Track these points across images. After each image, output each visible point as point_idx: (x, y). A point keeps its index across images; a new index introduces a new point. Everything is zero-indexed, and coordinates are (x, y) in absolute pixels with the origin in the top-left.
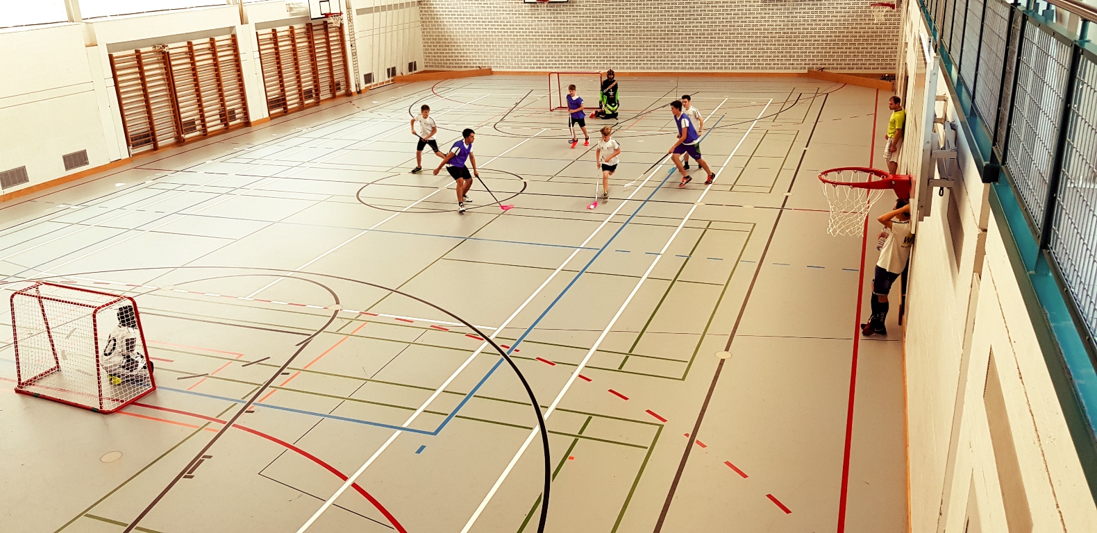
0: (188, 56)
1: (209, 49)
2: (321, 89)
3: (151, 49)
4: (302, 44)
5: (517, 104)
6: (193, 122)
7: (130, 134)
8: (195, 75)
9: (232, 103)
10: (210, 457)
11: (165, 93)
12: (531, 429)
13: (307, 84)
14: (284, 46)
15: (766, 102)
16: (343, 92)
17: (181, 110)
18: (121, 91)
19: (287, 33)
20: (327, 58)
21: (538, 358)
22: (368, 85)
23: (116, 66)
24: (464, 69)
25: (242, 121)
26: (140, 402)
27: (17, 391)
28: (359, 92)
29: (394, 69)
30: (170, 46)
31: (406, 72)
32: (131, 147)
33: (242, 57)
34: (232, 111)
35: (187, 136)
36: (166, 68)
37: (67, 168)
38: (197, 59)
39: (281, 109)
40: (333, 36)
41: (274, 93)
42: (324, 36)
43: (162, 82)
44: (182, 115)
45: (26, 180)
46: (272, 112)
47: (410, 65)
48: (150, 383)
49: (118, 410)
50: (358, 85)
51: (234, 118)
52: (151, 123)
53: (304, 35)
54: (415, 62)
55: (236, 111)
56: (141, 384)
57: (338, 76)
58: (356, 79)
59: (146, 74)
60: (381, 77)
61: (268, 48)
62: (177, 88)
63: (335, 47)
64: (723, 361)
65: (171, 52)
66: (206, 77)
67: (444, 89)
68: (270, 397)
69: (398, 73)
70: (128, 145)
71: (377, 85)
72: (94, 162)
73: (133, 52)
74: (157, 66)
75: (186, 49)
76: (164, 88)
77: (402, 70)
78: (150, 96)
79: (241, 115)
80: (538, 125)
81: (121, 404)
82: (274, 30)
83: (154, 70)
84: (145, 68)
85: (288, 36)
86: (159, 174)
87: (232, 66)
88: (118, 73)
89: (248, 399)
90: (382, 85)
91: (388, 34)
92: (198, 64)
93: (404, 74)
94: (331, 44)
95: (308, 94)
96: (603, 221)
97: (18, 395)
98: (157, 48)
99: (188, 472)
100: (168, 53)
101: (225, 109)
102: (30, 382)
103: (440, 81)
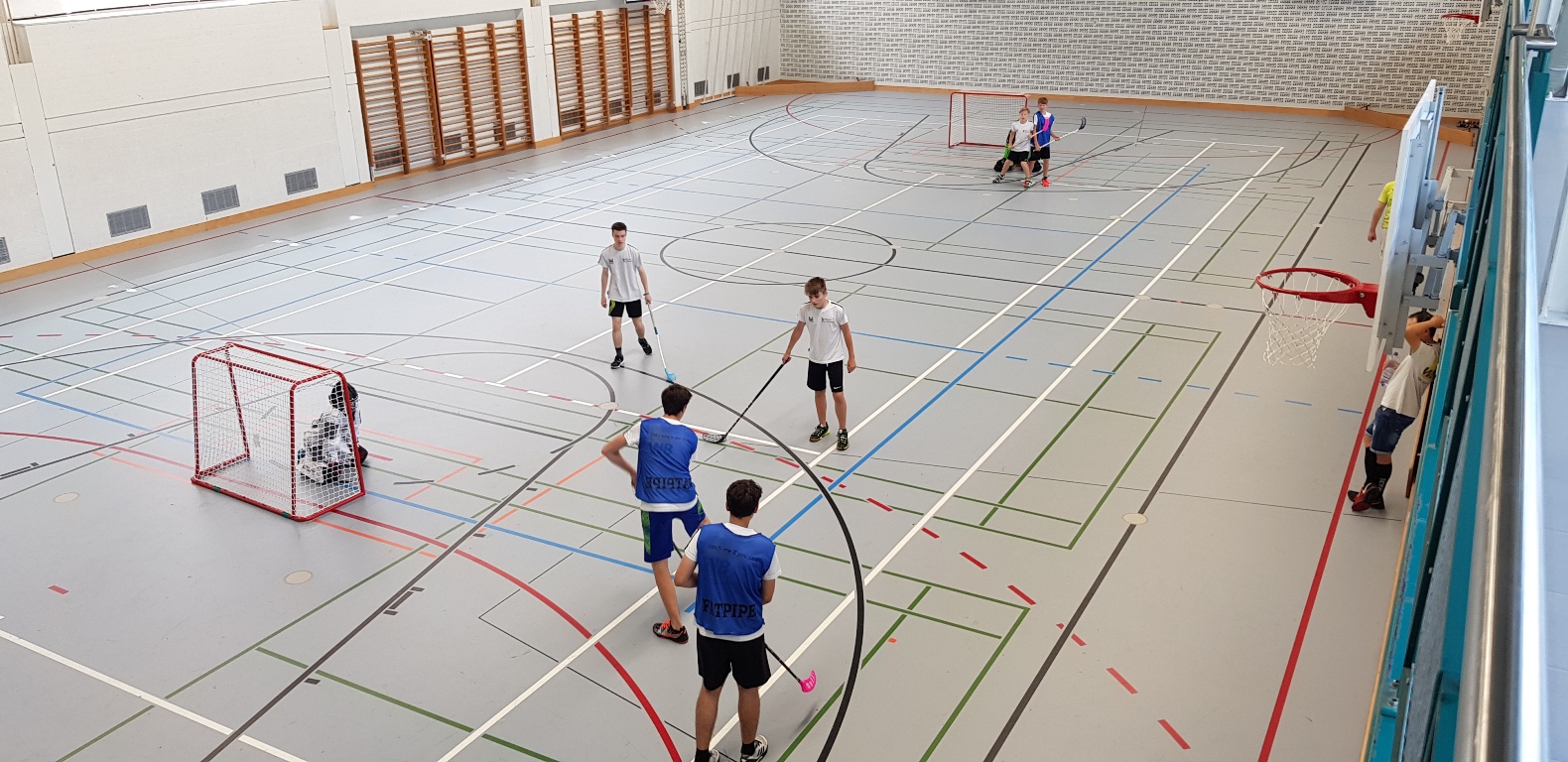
0: (457, 47)
1: (485, 39)
2: (634, 101)
3: (408, 35)
4: (612, 36)
5: (903, 135)
6: (457, 138)
7: (373, 150)
8: (464, 73)
9: (512, 115)
10: (421, 590)
11: (424, 97)
12: (845, 595)
13: (615, 93)
14: (588, 38)
15: (1273, 151)
16: (663, 106)
17: (443, 121)
18: (366, 91)
19: (592, 21)
20: (644, 57)
21: (870, 500)
22: (699, 97)
23: (361, 56)
24: (835, 81)
25: (523, 140)
26: (341, 509)
27: (195, 482)
28: (685, 108)
29: (737, 76)
30: (434, 32)
31: (753, 81)
32: (374, 168)
33: (529, 52)
34: (511, 126)
35: (448, 157)
36: (426, 63)
37: (290, 192)
38: (468, 51)
39: (578, 127)
40: (656, 27)
41: (569, 104)
42: (642, 27)
43: (420, 81)
44: (444, 128)
45: (236, 204)
46: (564, 130)
47: (761, 71)
48: (358, 485)
49: (314, 518)
50: (684, 98)
51: (512, 136)
52: (402, 136)
53: (615, 25)
54: (768, 68)
55: (517, 126)
56: (346, 486)
57: (659, 83)
58: (683, 89)
59: (400, 69)
60: (718, 87)
61: (565, 41)
62: (439, 91)
63: (657, 42)
64: (1132, 527)
65: (434, 40)
66: (479, 76)
67: (803, 108)
68: (509, 518)
69: (742, 82)
70: (371, 165)
71: (711, 98)
72: (325, 185)
73: (385, 38)
74: (415, 59)
75: (454, 38)
76: (422, 89)
77: (749, 78)
78: (403, 100)
79: (523, 132)
80: (926, 167)
81: (319, 510)
82: (575, 16)
83: (410, 65)
84: (399, 61)
85: (594, 25)
86: (406, 207)
87: (515, 65)
88: (363, 66)
89: (479, 519)
90: (719, 99)
91: (733, 27)
92: (469, 59)
93: (751, 84)
94: (652, 38)
95: (616, 107)
96: (996, 314)
97: (194, 487)
98: (417, 35)
99: (390, 607)
100: (430, 42)
101: (501, 122)
102: (211, 472)
103: (799, 96)
